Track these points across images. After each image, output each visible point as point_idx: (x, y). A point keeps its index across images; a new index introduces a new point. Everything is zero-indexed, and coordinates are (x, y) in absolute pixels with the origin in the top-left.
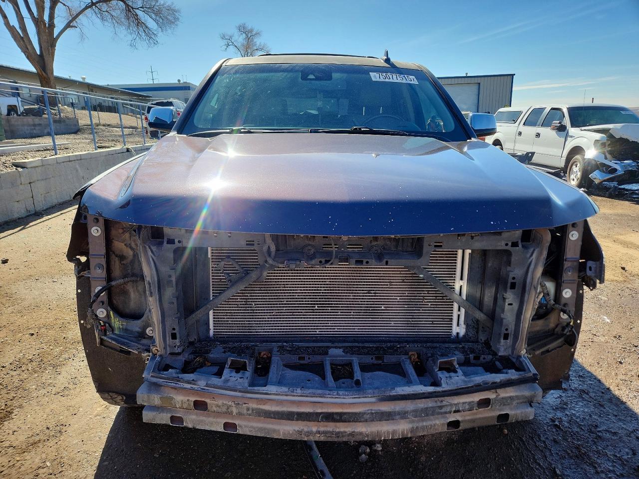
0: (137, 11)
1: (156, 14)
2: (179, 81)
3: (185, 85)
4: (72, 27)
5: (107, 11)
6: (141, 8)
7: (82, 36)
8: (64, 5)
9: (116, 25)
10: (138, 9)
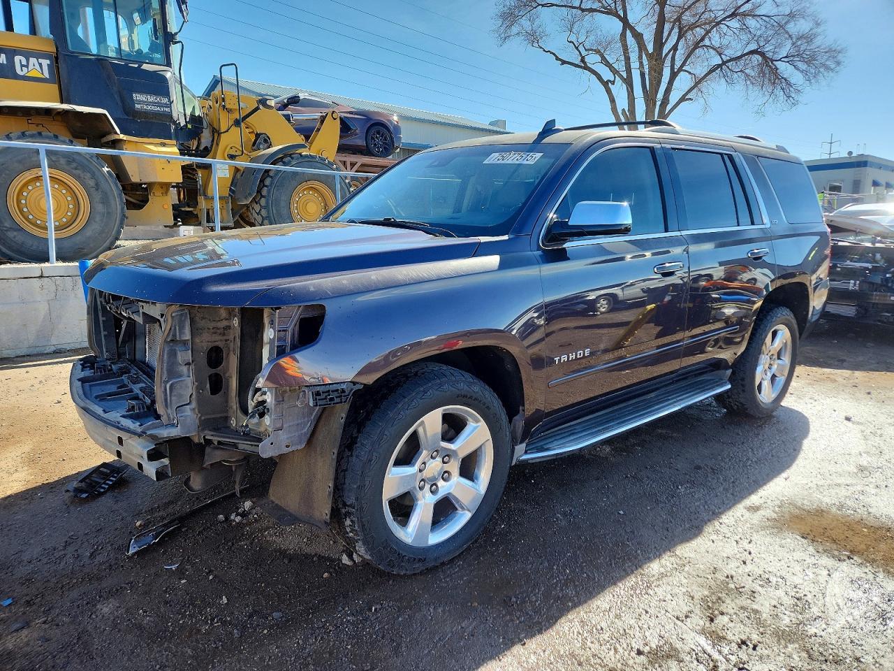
0: (778, 64)
1: (808, 63)
2: (850, 153)
3: (858, 160)
4: (687, 99)
5: (741, 71)
6: (786, 57)
7: (706, 109)
8: (690, 73)
9: (751, 87)
10: (780, 60)
